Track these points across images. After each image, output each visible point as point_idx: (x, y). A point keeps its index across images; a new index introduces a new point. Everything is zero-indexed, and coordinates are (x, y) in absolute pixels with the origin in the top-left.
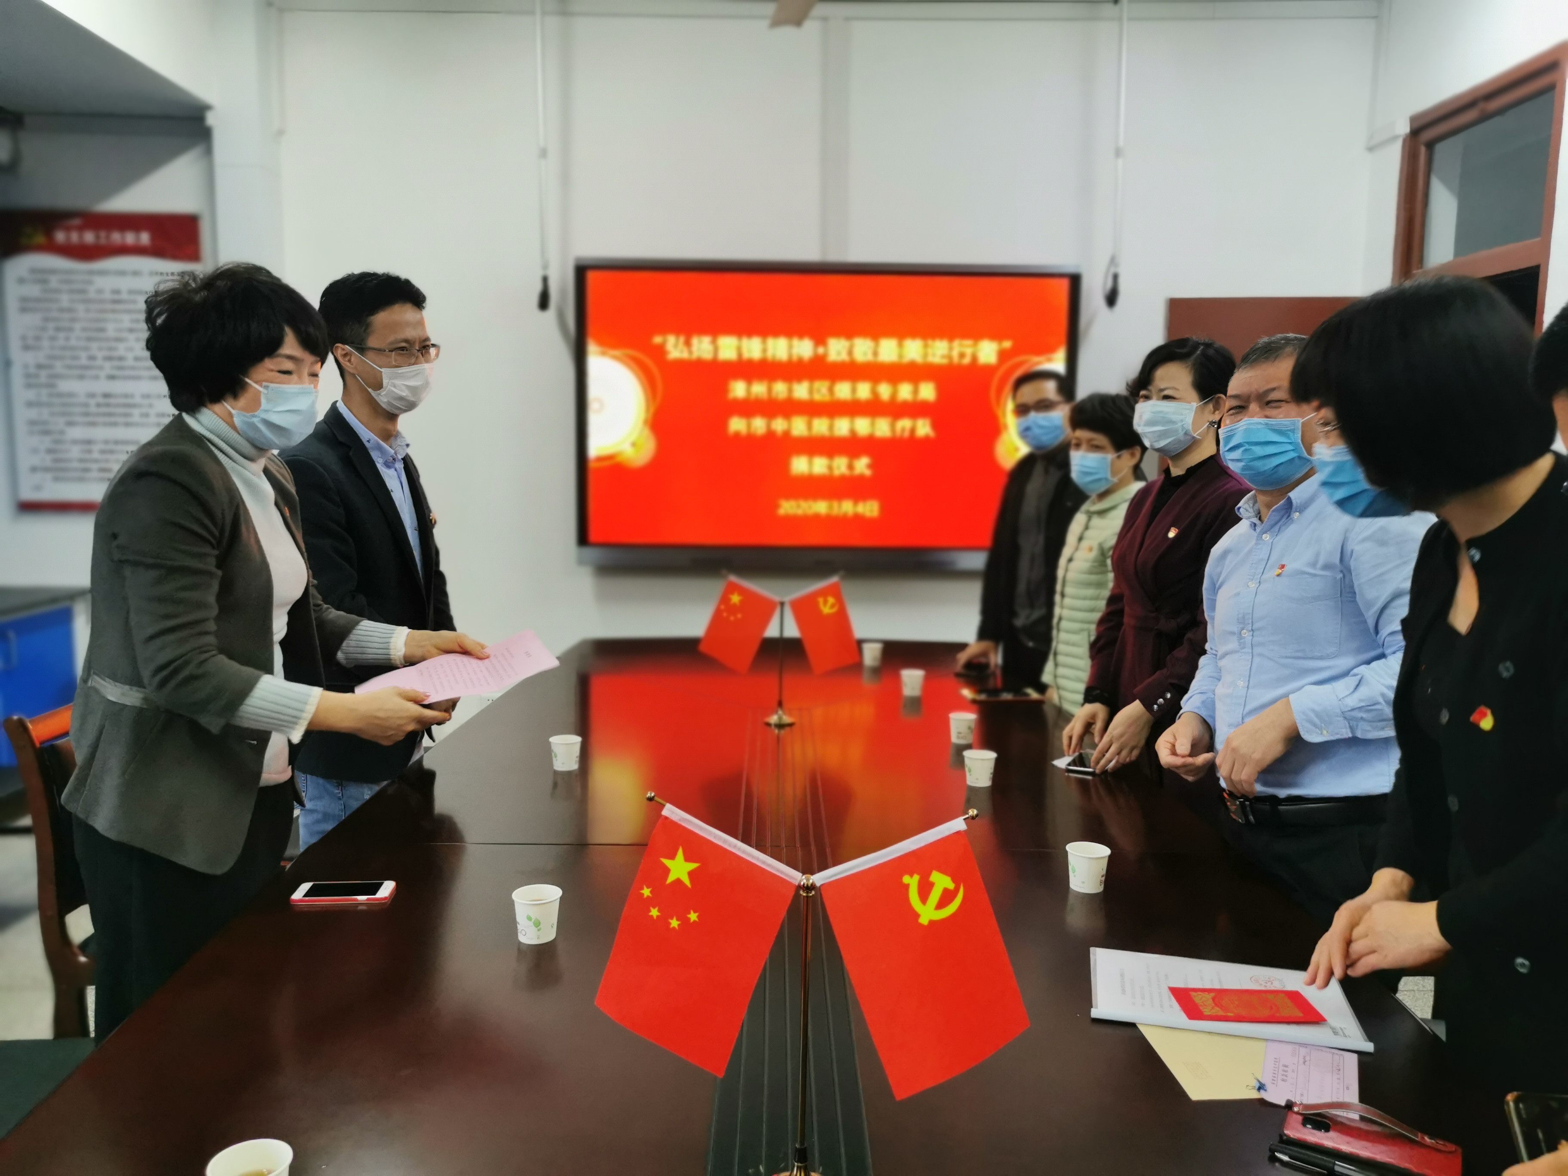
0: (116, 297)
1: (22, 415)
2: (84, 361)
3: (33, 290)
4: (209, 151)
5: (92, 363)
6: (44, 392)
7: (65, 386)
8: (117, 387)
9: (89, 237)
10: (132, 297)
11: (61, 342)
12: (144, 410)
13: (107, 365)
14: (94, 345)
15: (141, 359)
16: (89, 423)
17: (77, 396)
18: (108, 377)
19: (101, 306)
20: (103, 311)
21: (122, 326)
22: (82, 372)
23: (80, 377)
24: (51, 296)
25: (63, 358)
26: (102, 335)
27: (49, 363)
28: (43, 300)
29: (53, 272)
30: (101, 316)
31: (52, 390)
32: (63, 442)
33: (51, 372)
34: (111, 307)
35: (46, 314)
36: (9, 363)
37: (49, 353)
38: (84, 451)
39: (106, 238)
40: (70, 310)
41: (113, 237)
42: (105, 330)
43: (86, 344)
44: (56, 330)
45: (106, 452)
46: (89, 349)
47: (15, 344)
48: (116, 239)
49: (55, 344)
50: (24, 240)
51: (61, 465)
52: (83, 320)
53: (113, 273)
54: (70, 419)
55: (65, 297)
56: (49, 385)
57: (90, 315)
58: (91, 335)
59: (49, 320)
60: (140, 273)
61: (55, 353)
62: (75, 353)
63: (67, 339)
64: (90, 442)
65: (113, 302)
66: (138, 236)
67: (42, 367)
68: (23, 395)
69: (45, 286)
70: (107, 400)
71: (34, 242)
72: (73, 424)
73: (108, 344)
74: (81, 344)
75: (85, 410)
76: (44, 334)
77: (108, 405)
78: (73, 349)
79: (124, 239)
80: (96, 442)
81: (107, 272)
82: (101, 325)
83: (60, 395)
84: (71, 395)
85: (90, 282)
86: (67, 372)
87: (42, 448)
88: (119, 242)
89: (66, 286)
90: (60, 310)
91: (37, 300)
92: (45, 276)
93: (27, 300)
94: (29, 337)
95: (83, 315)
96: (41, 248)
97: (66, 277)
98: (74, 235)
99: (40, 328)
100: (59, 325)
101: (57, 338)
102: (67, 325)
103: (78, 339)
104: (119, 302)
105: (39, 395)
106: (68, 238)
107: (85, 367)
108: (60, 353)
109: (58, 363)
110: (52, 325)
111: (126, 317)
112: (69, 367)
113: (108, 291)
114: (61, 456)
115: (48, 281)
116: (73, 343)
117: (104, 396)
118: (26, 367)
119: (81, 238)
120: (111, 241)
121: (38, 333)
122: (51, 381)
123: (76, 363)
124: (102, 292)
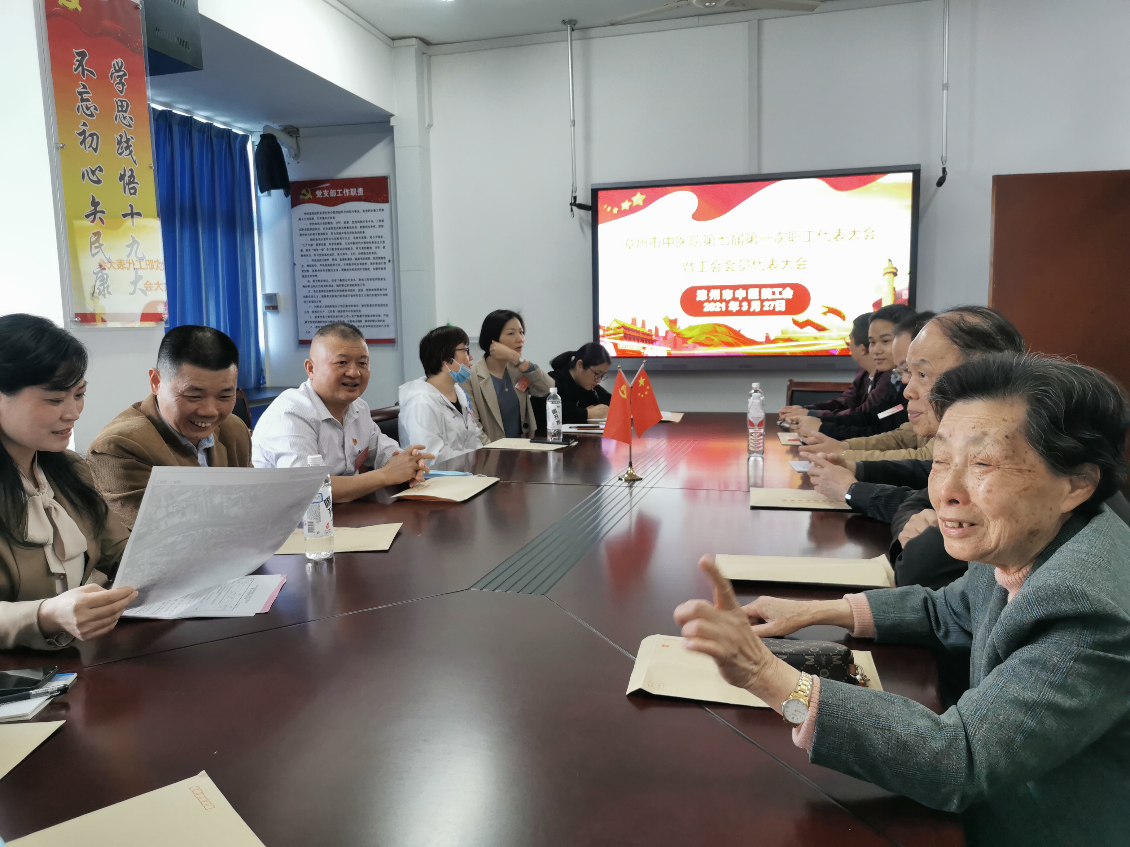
0: (347, 225)
1: (301, 292)
2: (331, 262)
3: (306, 224)
4: (392, 140)
5: (335, 262)
6: (311, 279)
7: (322, 276)
8: (348, 275)
9: (333, 193)
10: (354, 225)
11: (320, 252)
12: (360, 288)
13: (342, 263)
14: (335, 252)
15: (359, 259)
16: (333, 296)
17: (327, 281)
18: (342, 270)
19: (339, 231)
20: (340, 233)
21: (349, 241)
22: (329, 268)
23: (329, 270)
24: (315, 226)
25: (320, 260)
26: (339, 247)
27: (314, 263)
28: (311, 229)
29: (315, 213)
30: (339, 236)
31: (315, 279)
32: (321, 307)
33: (314, 268)
34: (344, 231)
35: (312, 237)
36: (295, 264)
37: (314, 258)
38: (331, 311)
39: (342, 193)
40: (324, 234)
41: (344, 192)
42: (341, 244)
43: (331, 252)
44: (317, 245)
45: (341, 311)
46: (333, 255)
47: (297, 254)
48: (346, 193)
49: (316, 252)
50: (301, 197)
51: (320, 319)
52: (330, 239)
53: (345, 212)
54: (324, 294)
55: (321, 227)
56: (313, 276)
57: (334, 236)
58: (334, 247)
59: (314, 239)
60: (358, 211)
61: (316, 258)
62: (326, 257)
63: (322, 250)
64: (333, 306)
65: (345, 228)
66: (357, 190)
67: (310, 266)
68: (301, 281)
69: (312, 221)
70: (342, 283)
71: (306, 198)
72: (325, 296)
73: (342, 252)
74: (329, 252)
75: (331, 288)
76: (311, 248)
77: (343, 285)
78: (325, 255)
79: (350, 193)
80: (336, 306)
81: (342, 212)
82: (339, 241)
83: (319, 281)
84: (324, 281)
85: (334, 218)
86: (322, 268)
87: (310, 310)
88: (348, 194)
89: (322, 221)
90: (319, 234)
91: (308, 229)
92: (311, 216)
93: (303, 229)
94: (304, 250)
95: (330, 236)
96: (309, 201)
97: (322, 216)
98: (326, 192)
99: (309, 245)
100: (318, 242)
101: (317, 250)
102: (323, 242)
103: (328, 249)
104: (348, 228)
105: (309, 281)
106: (323, 194)
107: (331, 265)
108: (319, 258)
109: (318, 264)
110: (315, 242)
111: (352, 236)
112: (323, 265)
113: (342, 222)
114: (319, 314)
115: (313, 219)
116: (325, 252)
117: (341, 280)
118: (303, 266)
119: (329, 194)
120: (343, 194)
121: (308, 247)
122: (315, 273)
123: (327, 263)
124: (339, 223)
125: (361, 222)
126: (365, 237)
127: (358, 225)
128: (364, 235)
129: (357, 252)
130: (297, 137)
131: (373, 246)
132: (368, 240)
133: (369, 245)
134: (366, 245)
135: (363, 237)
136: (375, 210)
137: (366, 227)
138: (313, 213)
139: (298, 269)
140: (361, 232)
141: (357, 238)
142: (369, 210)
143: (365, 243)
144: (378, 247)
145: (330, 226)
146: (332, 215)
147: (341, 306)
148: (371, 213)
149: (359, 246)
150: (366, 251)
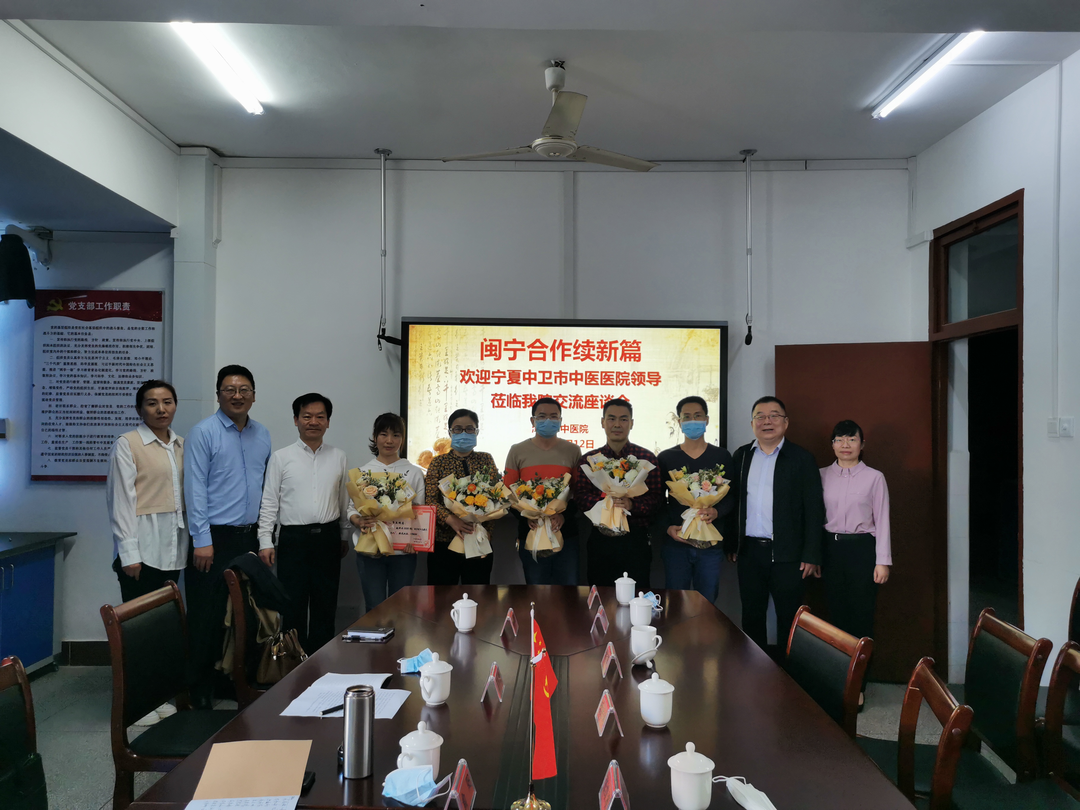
0: (105, 343)
1: (39, 418)
2: (81, 384)
3: (52, 339)
4: (171, 253)
5: (86, 385)
6: (54, 404)
7: (67, 400)
8: (102, 400)
9: (91, 306)
10: (116, 343)
11: (68, 372)
12: (118, 416)
13: (97, 386)
14: (89, 374)
15: (119, 382)
16: (81, 424)
17: (75, 406)
18: (96, 394)
19: (95, 349)
20: (96, 352)
21: (108, 361)
22: (80, 391)
23: (79, 394)
24: (63, 343)
25: (68, 382)
26: (94, 367)
27: (59, 385)
28: (58, 345)
29: (66, 328)
30: (95, 355)
31: (59, 403)
32: (64, 436)
33: (59, 391)
34: (102, 349)
35: (60, 354)
36: (33, 385)
37: (60, 379)
38: (77, 442)
39: (102, 306)
40: (75, 351)
41: (105, 306)
42: (96, 364)
43: (84, 373)
44: (65, 364)
45: (91, 442)
46: (85, 376)
47: (38, 373)
48: (108, 307)
49: (63, 373)
50: (49, 308)
51: (61, 451)
52: (82, 358)
53: (104, 328)
54: (69, 421)
55: (72, 343)
56: (57, 400)
57: (88, 355)
58: (87, 367)
59: (61, 357)
60: (122, 328)
61: (63, 379)
62: (76, 379)
63: (72, 370)
64: (81, 436)
65: (103, 346)
66: (122, 304)
67: (54, 388)
68: (39, 405)
69: (60, 336)
70: (94, 409)
71: (55, 309)
72: (71, 424)
73: (98, 373)
74: (81, 373)
75: (79, 415)
76: (57, 367)
77: (95, 412)
78: (75, 376)
79: (113, 307)
80: (84, 436)
81: (101, 328)
82: (94, 361)
83: (64, 406)
84: (71, 406)
85: (90, 334)
86: (70, 391)
87: (50, 441)
88: (109, 308)
89: (74, 337)
90: (68, 352)
91: (54, 345)
92: (60, 331)
93: (48, 345)
94: (47, 368)
95: (83, 355)
96: (59, 313)
97: (74, 331)
98: (81, 305)
99: (54, 363)
100: (67, 361)
101: (65, 370)
102: (74, 361)
103: (78, 370)
104: (107, 346)
105: (50, 406)
106: (77, 307)
107: (81, 388)
108: (66, 379)
109: (64, 386)
110: (62, 361)
111: (111, 356)
112: (71, 388)
113: (100, 339)
114: (61, 445)
115: (62, 334)
116: (75, 372)
117: (93, 406)
118: (44, 388)
119: (85, 307)
120: (104, 308)
121: (53, 366)
122: (59, 397)
123: (76, 385)
124: (96, 340)
125: (125, 340)
126: (129, 358)
127: (121, 344)
128: (127, 356)
129: (116, 374)
130: (49, 240)
131: (138, 368)
132: (132, 361)
133: (133, 367)
134: (130, 368)
135: (125, 358)
136: (143, 328)
137: (131, 346)
138: (62, 327)
139: (37, 392)
140: (124, 352)
141: (118, 358)
142: (136, 328)
143: (128, 364)
144: (145, 370)
145: (84, 343)
146: (88, 331)
147: (91, 436)
148: (137, 331)
149: (119, 367)
150: (128, 374)
